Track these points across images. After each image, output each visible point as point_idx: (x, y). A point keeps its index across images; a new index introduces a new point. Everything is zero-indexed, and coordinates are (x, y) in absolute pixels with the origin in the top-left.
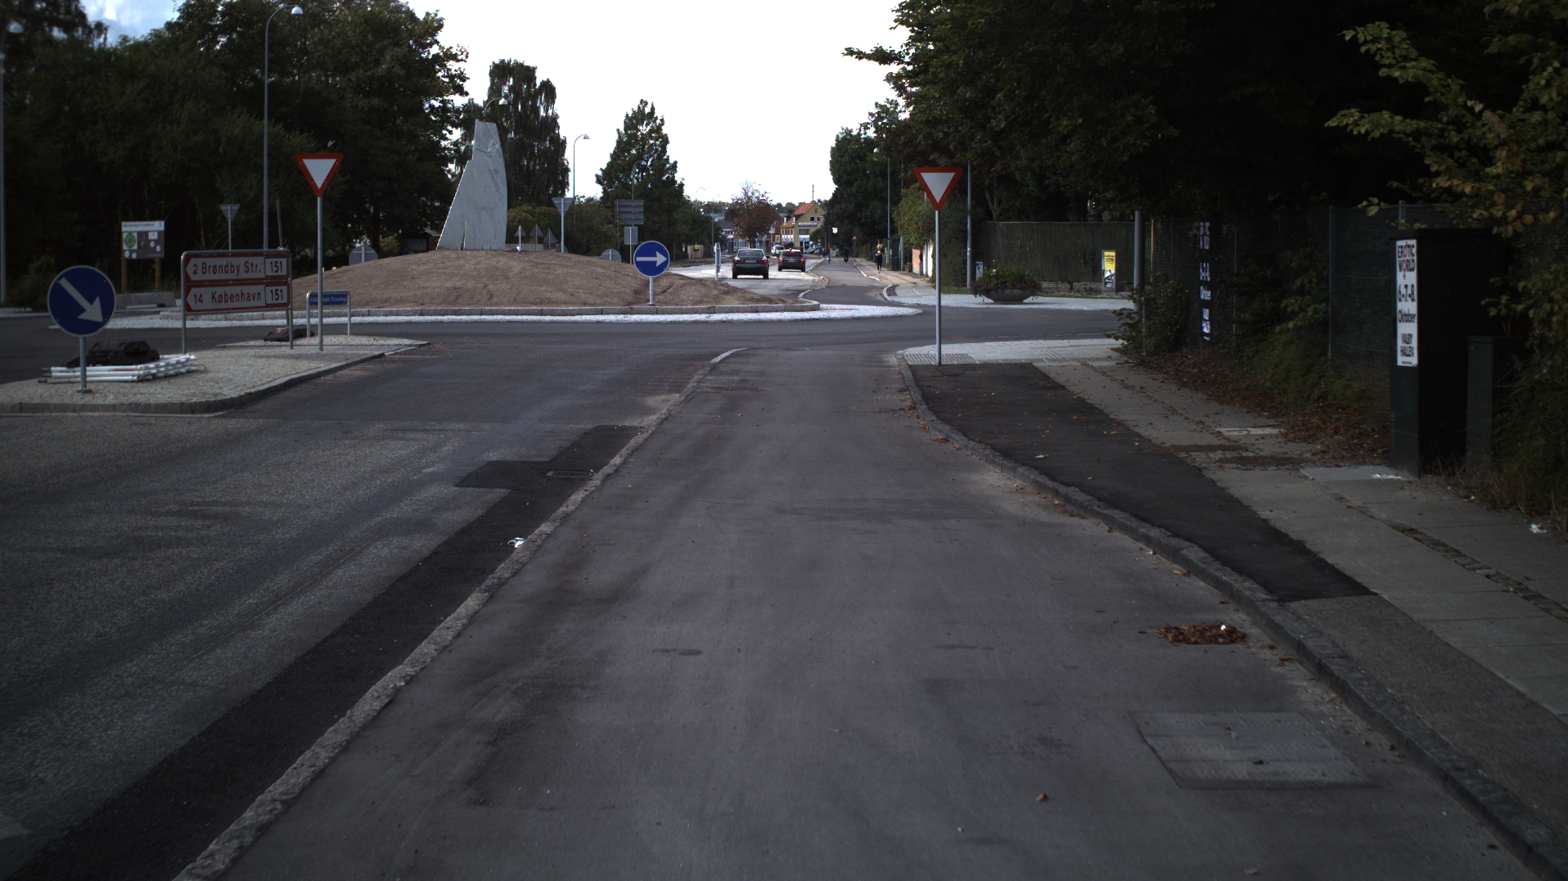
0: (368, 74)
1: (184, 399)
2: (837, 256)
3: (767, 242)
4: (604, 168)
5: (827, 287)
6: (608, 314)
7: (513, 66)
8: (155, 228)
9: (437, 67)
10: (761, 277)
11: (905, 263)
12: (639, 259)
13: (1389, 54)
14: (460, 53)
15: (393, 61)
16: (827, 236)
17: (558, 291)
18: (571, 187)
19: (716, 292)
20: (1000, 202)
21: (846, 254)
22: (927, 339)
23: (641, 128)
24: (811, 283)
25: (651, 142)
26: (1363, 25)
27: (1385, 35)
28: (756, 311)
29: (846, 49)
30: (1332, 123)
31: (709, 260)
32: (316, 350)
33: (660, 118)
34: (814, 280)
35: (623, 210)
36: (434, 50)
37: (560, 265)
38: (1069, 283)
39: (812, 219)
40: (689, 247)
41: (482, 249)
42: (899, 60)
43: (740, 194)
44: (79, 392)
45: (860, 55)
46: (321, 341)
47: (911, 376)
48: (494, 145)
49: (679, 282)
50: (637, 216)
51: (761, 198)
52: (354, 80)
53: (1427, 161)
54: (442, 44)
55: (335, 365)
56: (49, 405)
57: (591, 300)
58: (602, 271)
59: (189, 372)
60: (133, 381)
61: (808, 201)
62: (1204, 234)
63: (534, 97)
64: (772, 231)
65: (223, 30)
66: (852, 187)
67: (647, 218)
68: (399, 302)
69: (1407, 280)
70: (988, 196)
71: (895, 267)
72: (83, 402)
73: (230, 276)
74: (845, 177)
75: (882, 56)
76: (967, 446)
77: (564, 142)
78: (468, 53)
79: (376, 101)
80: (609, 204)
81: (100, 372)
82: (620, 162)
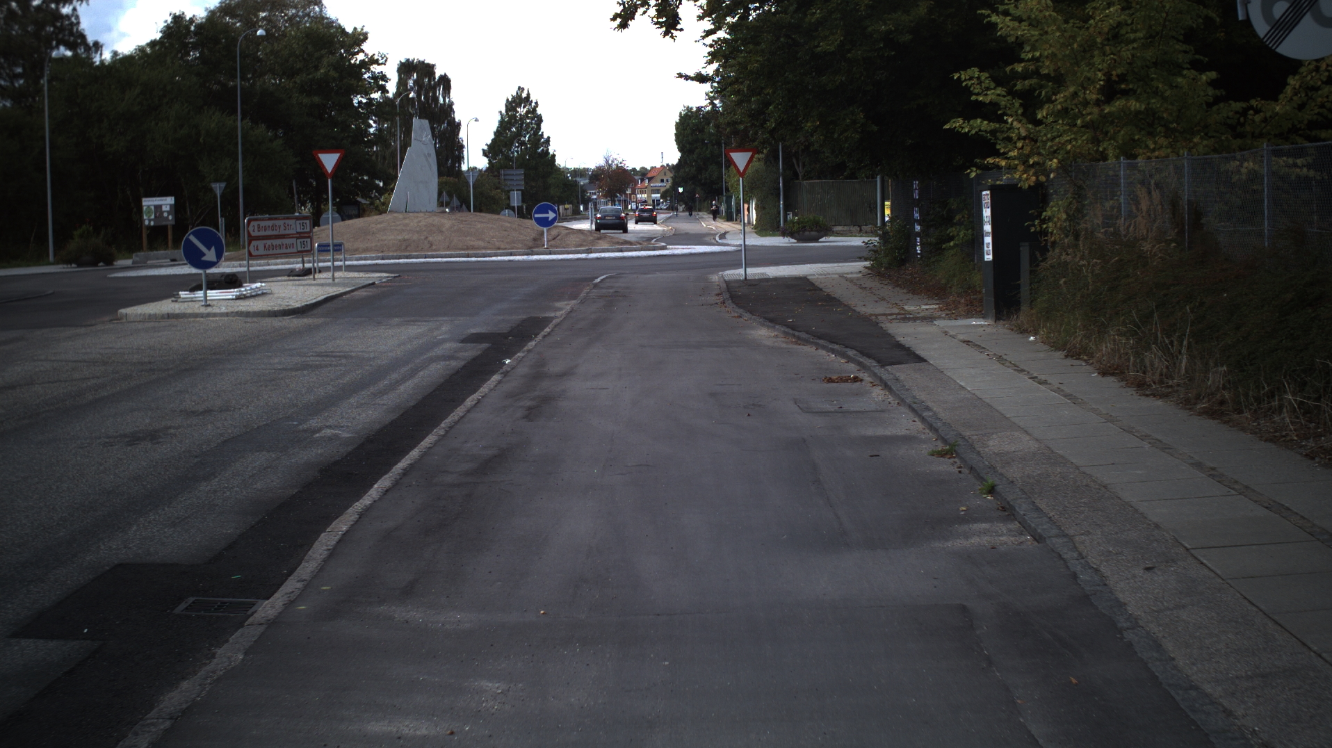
0: (310, 76)
1: (270, 308)
2: (683, 211)
3: (625, 201)
4: (489, 144)
5: (674, 235)
6: (516, 255)
7: (416, 65)
8: (167, 202)
9: (363, 70)
10: (622, 231)
11: (737, 215)
12: (536, 216)
13: (978, 86)
14: (380, 58)
15: (329, 66)
16: (675, 194)
17: (478, 240)
18: (466, 160)
19: (592, 238)
20: (804, 165)
21: (690, 209)
22: (738, 266)
23: (519, 109)
24: (661, 232)
25: (528, 121)
26: (965, 69)
27: (976, 76)
28: (621, 251)
29: (678, 74)
30: (947, 127)
31: (577, 217)
32: (331, 281)
33: (534, 101)
34: (664, 230)
35: (507, 177)
36: (361, 57)
37: (479, 221)
38: (859, 226)
39: (662, 181)
40: (561, 207)
41: (421, 212)
42: (712, 80)
43: (602, 163)
44: (202, 306)
45: (687, 78)
46: (333, 275)
47: (725, 287)
48: (427, 136)
49: (564, 232)
50: (519, 183)
51: (619, 165)
52: (298, 82)
53: (998, 147)
54: (366, 51)
55: (348, 289)
56: (186, 314)
57: (502, 246)
58: (509, 225)
59: (263, 294)
60: (233, 299)
61: (658, 166)
62: (916, 189)
63: (434, 89)
64: (629, 192)
65: (195, 47)
66: (694, 154)
67: (526, 183)
68: (366, 250)
69: (987, 213)
70: (794, 161)
71: (729, 218)
72: (207, 311)
73: (275, 233)
74: (688, 146)
75: (701, 78)
76: (751, 318)
77: (459, 124)
78: (387, 58)
79: (316, 99)
80: (496, 173)
81: (213, 294)
82: (502, 138)
